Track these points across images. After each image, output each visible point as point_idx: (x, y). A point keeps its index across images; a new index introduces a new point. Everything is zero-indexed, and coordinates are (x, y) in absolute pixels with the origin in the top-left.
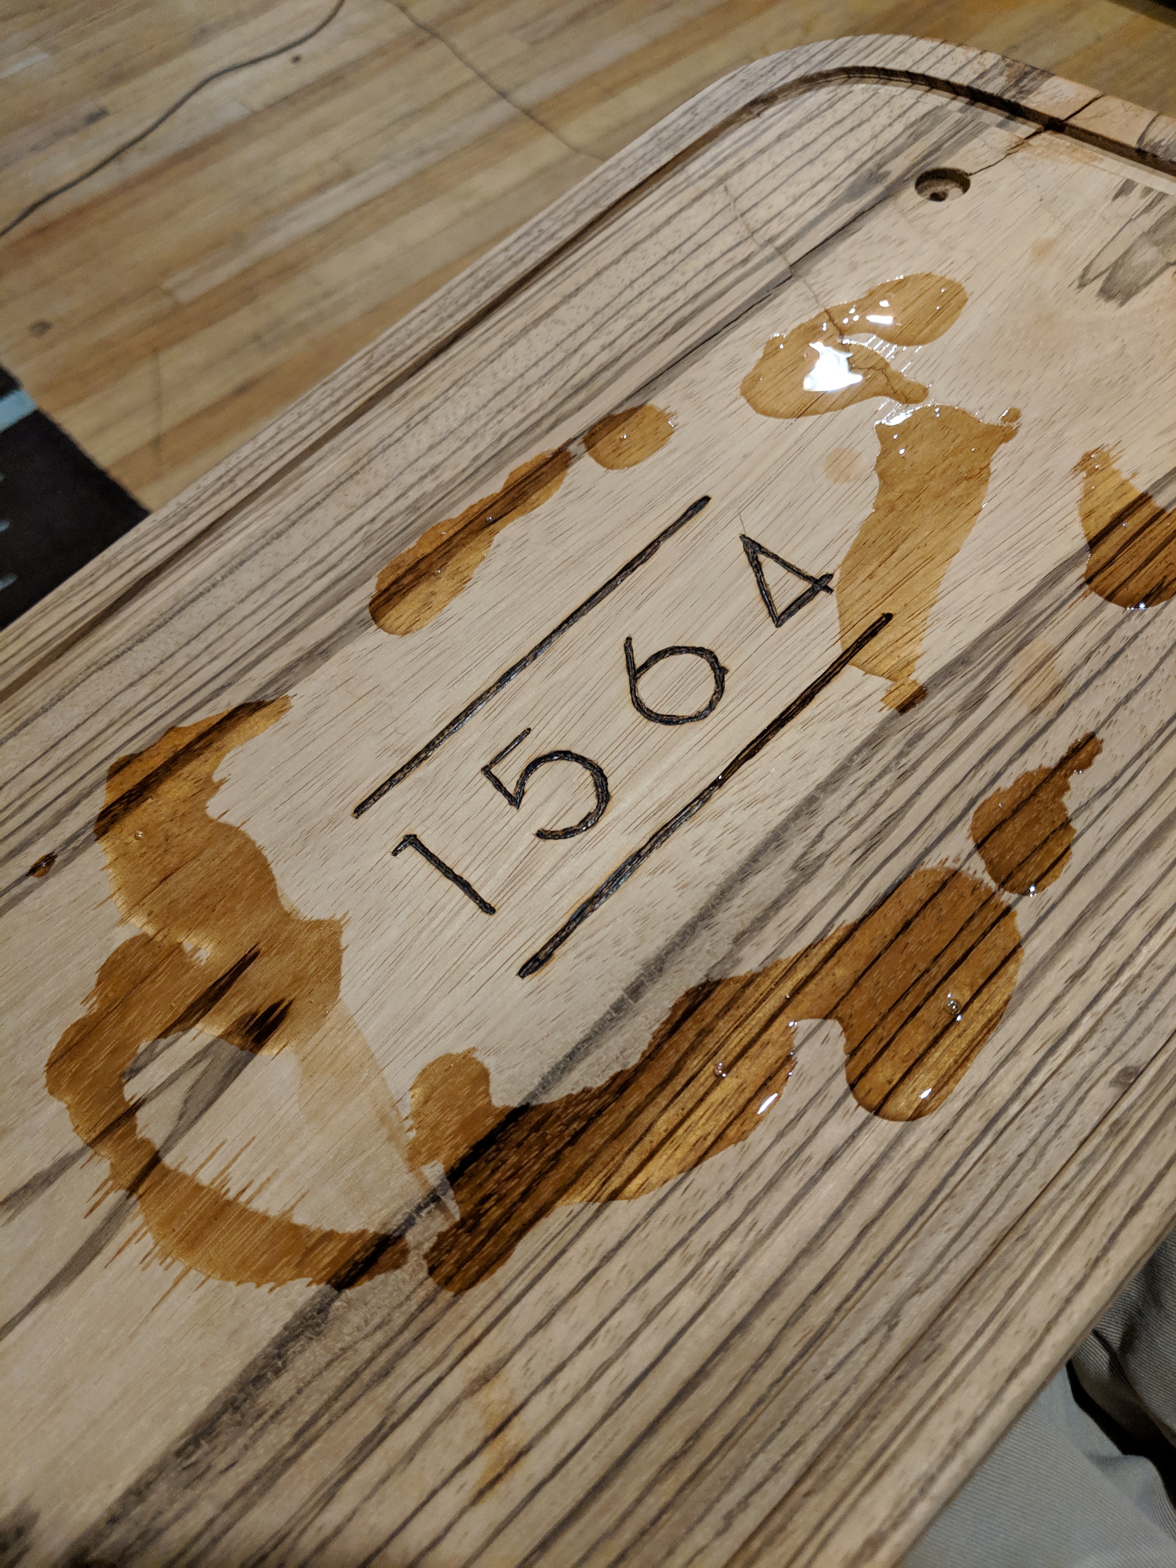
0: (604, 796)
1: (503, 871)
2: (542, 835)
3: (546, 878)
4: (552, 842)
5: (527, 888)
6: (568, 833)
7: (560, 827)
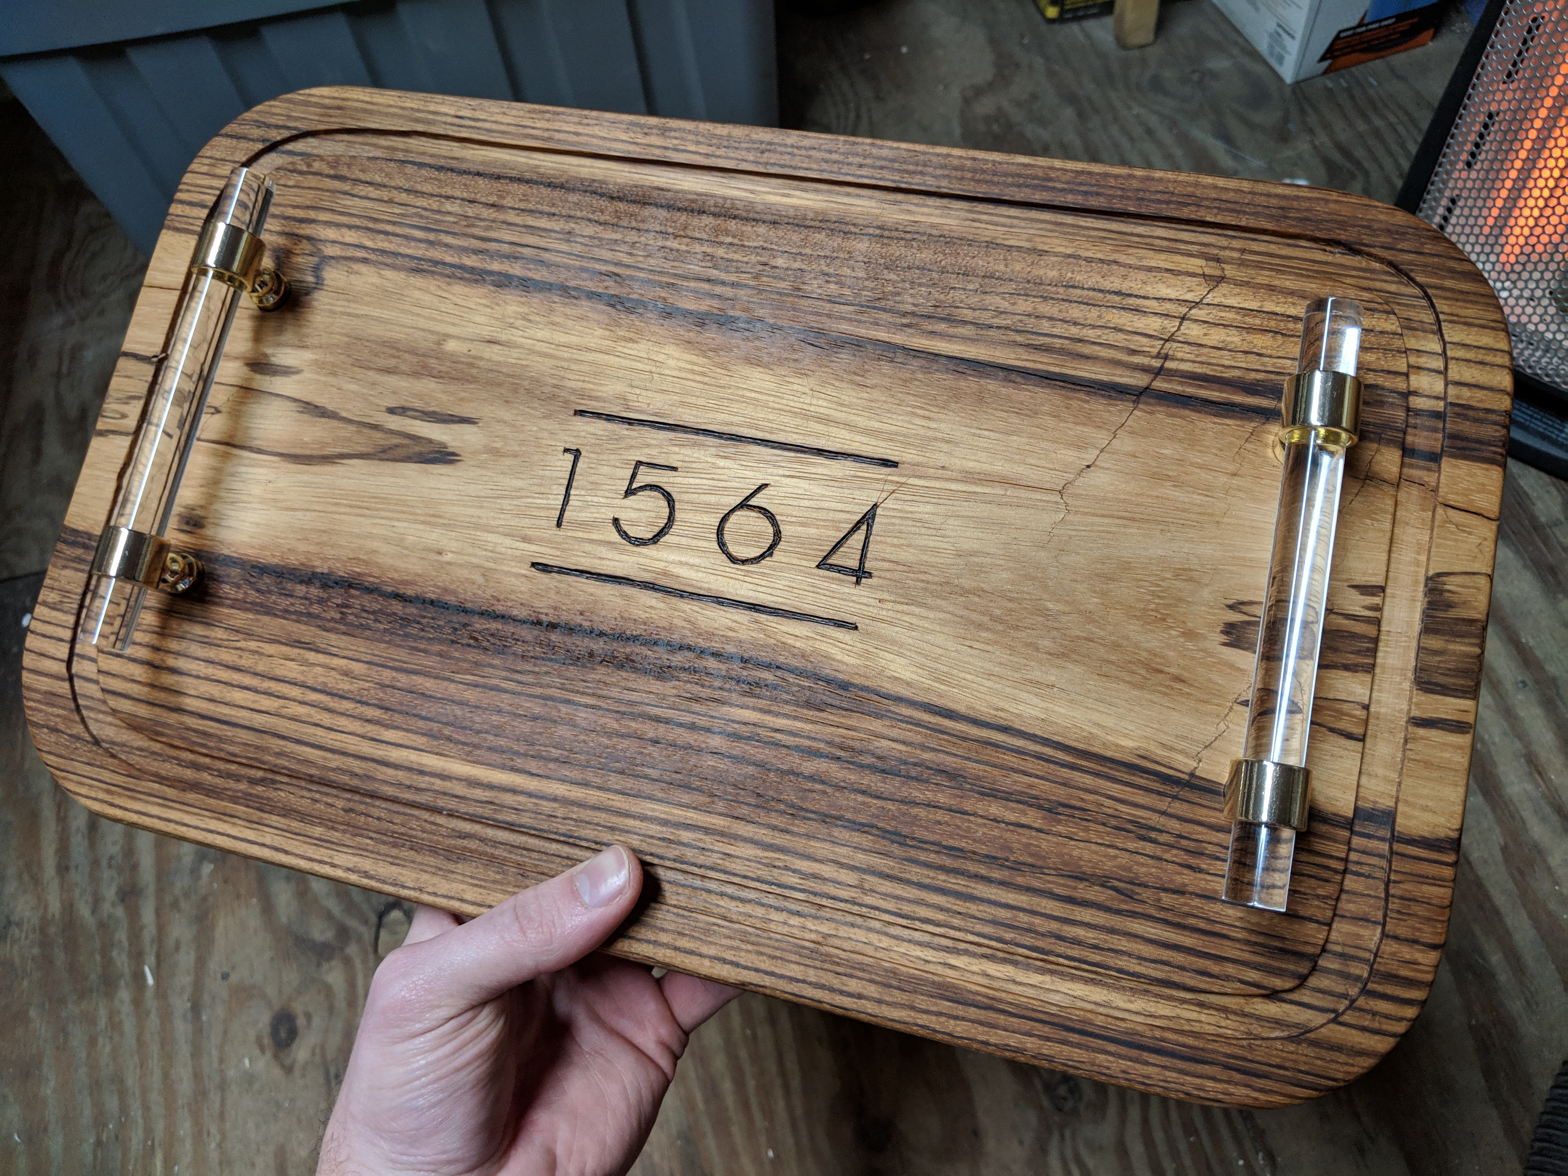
0: (655, 539)
1: (584, 516)
2: (616, 521)
3: (591, 541)
4: (614, 530)
5: (580, 535)
6: (624, 535)
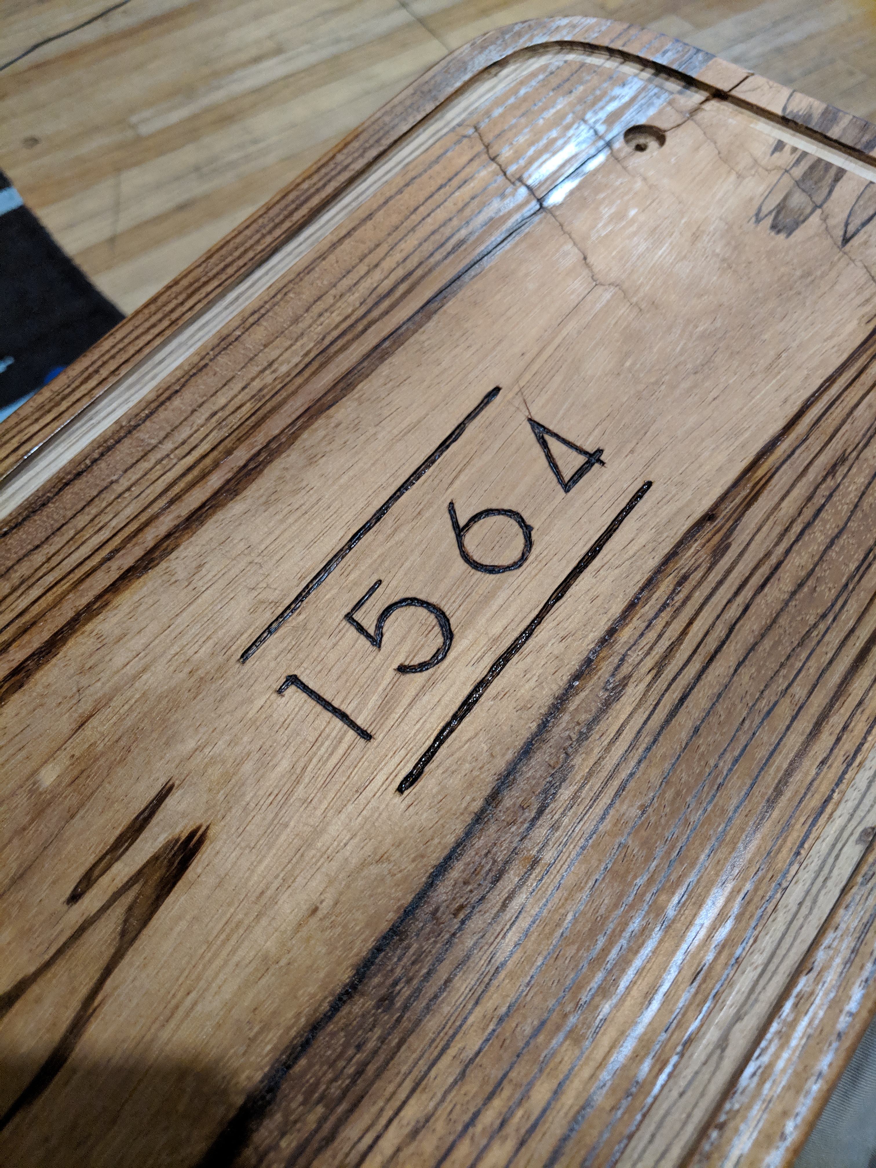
0: (449, 635)
2: (402, 669)
3: (410, 706)
4: (411, 676)
6: (423, 667)
7: (416, 661)
